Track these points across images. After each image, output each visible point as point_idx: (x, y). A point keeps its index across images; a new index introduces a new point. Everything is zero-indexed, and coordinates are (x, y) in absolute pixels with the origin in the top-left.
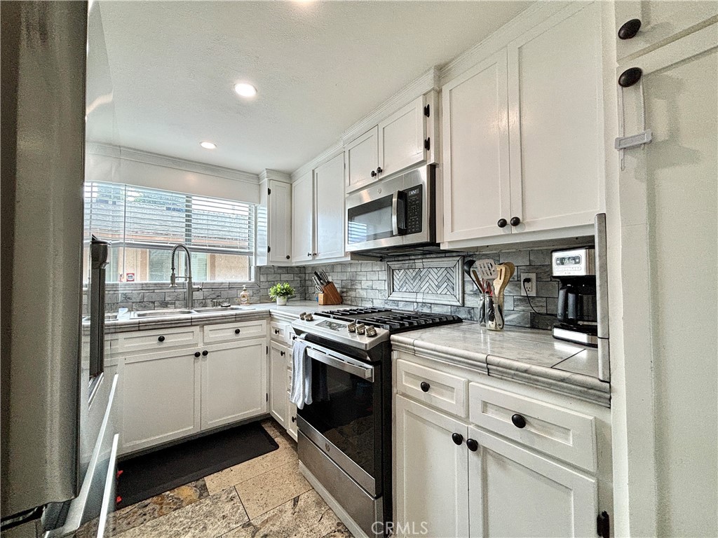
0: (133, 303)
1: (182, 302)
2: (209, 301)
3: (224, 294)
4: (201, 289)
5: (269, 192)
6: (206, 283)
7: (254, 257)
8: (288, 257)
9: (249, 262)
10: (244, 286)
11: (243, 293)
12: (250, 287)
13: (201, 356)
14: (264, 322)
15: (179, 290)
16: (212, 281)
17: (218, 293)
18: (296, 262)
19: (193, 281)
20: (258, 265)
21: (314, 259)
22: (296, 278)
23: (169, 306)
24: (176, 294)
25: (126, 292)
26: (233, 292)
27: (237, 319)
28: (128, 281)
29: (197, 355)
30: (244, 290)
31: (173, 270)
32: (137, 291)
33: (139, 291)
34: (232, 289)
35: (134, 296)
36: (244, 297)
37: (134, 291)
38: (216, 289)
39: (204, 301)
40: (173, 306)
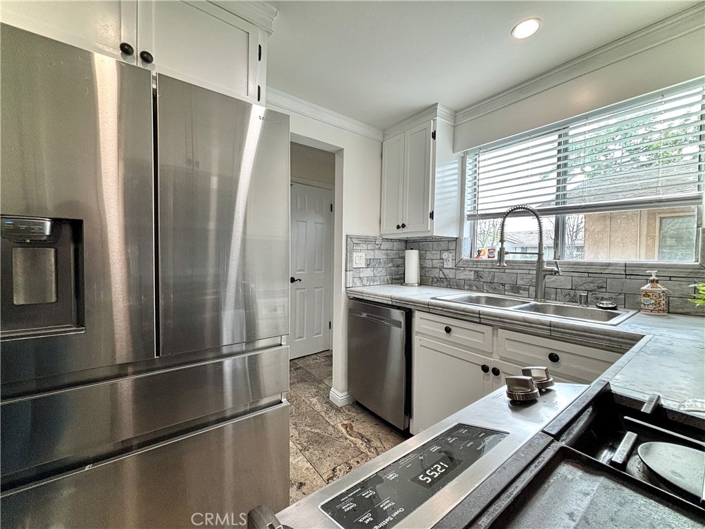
0: (484, 282)
3: (614, 286)
4: (557, 272)
6: (577, 264)
9: (699, 219)
13: (490, 372)
17: (599, 282)
23: (521, 292)
24: (531, 277)
25: (478, 269)
27: (555, 334)
29: (485, 369)
30: (652, 281)
31: (502, 243)
32: (487, 270)
33: (490, 270)
34: (632, 277)
35: (486, 275)
36: (646, 294)
37: (485, 270)
38: (595, 275)
39: (572, 293)
40: (527, 292)
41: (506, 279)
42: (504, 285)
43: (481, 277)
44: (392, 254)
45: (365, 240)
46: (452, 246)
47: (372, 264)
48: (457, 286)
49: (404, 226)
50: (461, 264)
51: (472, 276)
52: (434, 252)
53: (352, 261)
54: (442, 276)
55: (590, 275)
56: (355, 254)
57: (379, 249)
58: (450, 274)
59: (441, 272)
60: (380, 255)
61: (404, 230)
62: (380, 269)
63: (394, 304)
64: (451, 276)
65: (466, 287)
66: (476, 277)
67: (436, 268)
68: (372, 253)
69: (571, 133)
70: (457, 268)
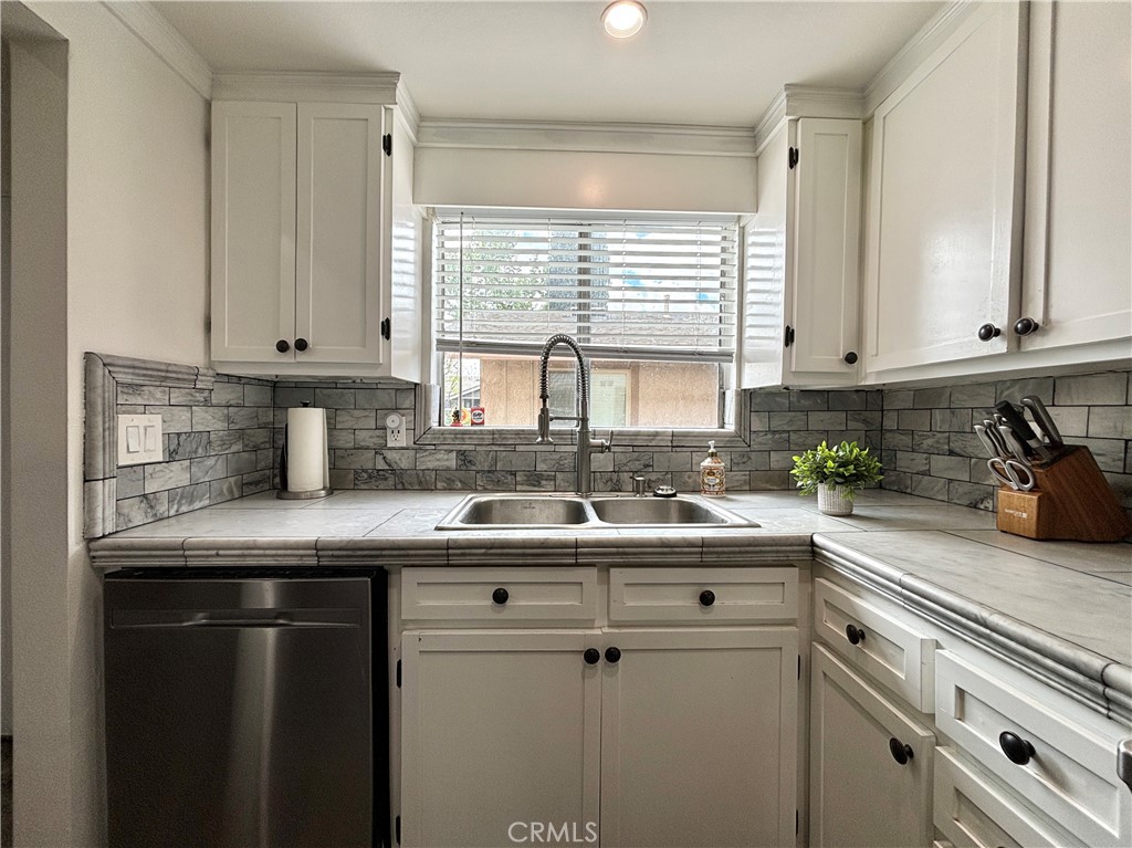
0: (477, 472)
1: (569, 475)
2: (625, 476)
3: (661, 462)
4: (608, 448)
5: (793, 158)
6: (621, 434)
7: (733, 366)
8: (851, 358)
9: (721, 379)
10: (711, 443)
11: (708, 462)
12: (726, 444)
13: (602, 660)
14: (790, 575)
15: (563, 449)
16: (633, 429)
17: (645, 459)
18: (879, 373)
19: (591, 426)
20: (746, 385)
21: (1017, 347)
22: (852, 425)
23: (544, 482)
24: (557, 456)
25: (464, 448)
26: (683, 456)
27: (707, 559)
28: (473, 424)
29: (591, 657)
30: (712, 455)
31: (544, 401)
32: (484, 448)
33: (489, 448)
34: (678, 449)
35: (480, 458)
36: (711, 473)
37: (478, 448)
38: (641, 449)
39: (615, 476)
40: (552, 483)
41: (518, 463)
42: (514, 474)
43: (470, 462)
44: (242, 419)
45: (163, 376)
46: (408, 402)
47: (187, 448)
48: (420, 483)
49: (302, 345)
50: (428, 439)
51: (451, 461)
52: (357, 413)
53: (114, 444)
54: (381, 465)
55: (635, 449)
56: (124, 421)
57: (207, 403)
58: (404, 462)
59: (379, 458)
60: (207, 421)
61: (302, 357)
62: (211, 461)
63: (325, 562)
64: (404, 464)
65: (440, 485)
66: (460, 462)
67: (367, 448)
68: (184, 414)
69: (595, 235)
70: (418, 446)
